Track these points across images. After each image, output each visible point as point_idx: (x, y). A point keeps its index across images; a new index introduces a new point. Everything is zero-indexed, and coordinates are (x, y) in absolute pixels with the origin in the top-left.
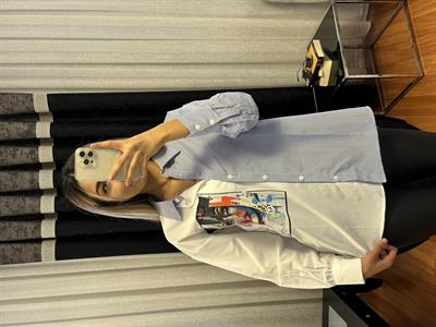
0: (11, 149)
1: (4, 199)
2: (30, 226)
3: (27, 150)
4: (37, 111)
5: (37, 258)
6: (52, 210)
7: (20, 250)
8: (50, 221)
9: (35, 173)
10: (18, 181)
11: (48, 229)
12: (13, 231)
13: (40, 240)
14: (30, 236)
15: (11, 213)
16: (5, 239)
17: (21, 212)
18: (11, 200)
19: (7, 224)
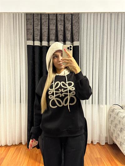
0: (62, 34)
1: (47, 31)
2: (39, 38)
3: (62, 38)
4: (74, 42)
5: (28, 39)
6: (43, 45)
7: (31, 34)
8: (40, 44)
9: (54, 40)
10: (52, 35)
11: (37, 43)
12: (37, 33)
13: (34, 41)
14: (35, 38)
15: (42, 32)
16: (35, 30)
17: (43, 36)
18: (47, 33)
19: (39, 31)
